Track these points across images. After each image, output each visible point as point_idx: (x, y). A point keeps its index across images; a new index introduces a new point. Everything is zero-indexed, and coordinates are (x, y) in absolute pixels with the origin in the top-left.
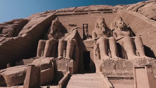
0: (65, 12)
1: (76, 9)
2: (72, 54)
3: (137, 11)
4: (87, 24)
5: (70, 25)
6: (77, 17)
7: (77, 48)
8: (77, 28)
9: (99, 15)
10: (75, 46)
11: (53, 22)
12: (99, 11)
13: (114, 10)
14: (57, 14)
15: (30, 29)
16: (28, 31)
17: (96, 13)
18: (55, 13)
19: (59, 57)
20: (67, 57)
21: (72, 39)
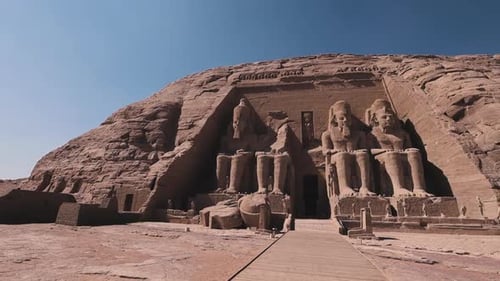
0: (256, 78)
1: (282, 67)
2: (283, 183)
3: (423, 88)
4: (312, 113)
5: (271, 114)
6: (286, 94)
7: (293, 170)
8: (288, 122)
9: (339, 90)
10: (288, 167)
11: (236, 110)
12: (339, 79)
13: (376, 73)
14: (239, 85)
15: (196, 131)
16: (193, 136)
17: (331, 83)
18: (234, 83)
19: (261, 189)
20: (276, 189)
21: (281, 151)
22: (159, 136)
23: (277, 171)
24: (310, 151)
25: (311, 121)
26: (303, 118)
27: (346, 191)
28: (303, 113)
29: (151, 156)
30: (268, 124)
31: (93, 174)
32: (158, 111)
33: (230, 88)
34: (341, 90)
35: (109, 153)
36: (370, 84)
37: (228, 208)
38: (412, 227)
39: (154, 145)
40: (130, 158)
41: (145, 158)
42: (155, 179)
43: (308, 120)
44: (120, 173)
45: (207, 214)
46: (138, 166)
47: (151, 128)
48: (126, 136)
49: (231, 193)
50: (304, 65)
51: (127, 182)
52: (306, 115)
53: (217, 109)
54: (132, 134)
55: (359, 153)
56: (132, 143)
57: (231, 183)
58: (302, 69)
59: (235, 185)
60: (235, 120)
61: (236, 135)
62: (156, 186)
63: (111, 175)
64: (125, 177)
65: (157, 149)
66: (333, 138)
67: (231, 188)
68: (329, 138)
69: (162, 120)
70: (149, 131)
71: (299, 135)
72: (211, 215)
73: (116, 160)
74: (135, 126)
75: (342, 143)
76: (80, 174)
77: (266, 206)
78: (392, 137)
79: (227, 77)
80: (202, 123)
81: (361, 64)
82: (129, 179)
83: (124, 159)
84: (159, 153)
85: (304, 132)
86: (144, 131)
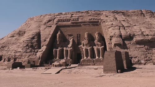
0: (63, 22)
1: (72, 17)
4: (80, 34)
5: (68, 35)
6: (73, 28)
8: (73, 37)
9: (88, 27)
12: (88, 23)
13: (100, 21)
14: (58, 24)
15: (47, 43)
16: (46, 44)
17: (86, 25)
18: (56, 24)
19: (65, 58)
20: (69, 58)
21: (70, 47)
22: (37, 45)
23: (69, 53)
24: (79, 46)
25: (80, 37)
26: (78, 36)
27: (85, 58)
28: (77, 34)
29: (36, 51)
30: (67, 38)
31: (20, 56)
32: (34, 36)
33: (55, 26)
34: (89, 27)
35: (24, 50)
36: (97, 25)
37: (58, 63)
38: (93, 65)
39: (36, 47)
40: (31, 52)
41: (34, 51)
42: (40, 57)
43: (79, 36)
44: (29, 56)
45: (54, 64)
46: (33, 54)
47: (34, 42)
48: (27, 45)
49: (58, 59)
50: (79, 17)
51: (32, 58)
52: (78, 35)
53: (52, 34)
54: (29, 44)
55: (89, 48)
56: (30, 47)
57: (58, 57)
58: (78, 18)
59: (59, 57)
60: (57, 38)
61: (58, 43)
62: (40, 59)
63: (27, 56)
64: (31, 57)
65: (37, 48)
66: (84, 43)
67: (58, 58)
68: (83, 43)
69: (37, 39)
70: (33, 43)
71: (76, 41)
72: (55, 64)
73: (27, 52)
74: (29, 42)
75: (86, 45)
76: (15, 56)
77: (65, 62)
78: (99, 43)
79: (54, 20)
80: (48, 40)
81: (97, 16)
82: (32, 57)
83: (29, 52)
84: (38, 50)
85: (78, 40)
86: (32, 43)
